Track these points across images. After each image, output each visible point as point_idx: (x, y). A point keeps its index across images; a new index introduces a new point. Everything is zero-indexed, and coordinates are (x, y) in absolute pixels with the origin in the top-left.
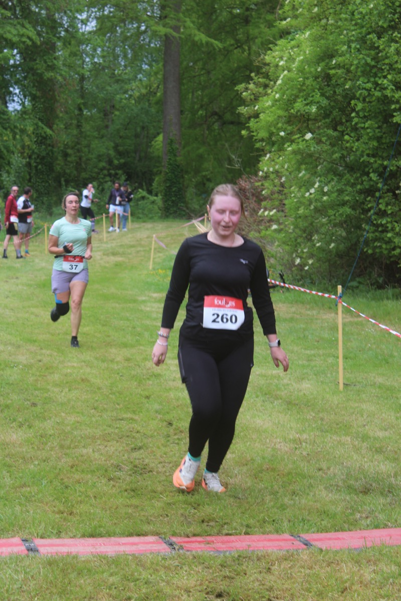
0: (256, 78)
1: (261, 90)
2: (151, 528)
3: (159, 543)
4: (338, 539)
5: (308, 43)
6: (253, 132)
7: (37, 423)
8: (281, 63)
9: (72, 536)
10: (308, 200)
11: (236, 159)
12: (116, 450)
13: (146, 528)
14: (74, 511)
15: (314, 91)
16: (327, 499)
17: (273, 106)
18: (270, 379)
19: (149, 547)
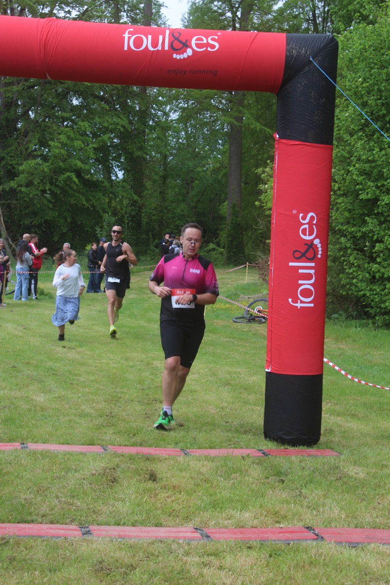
0: (271, 164)
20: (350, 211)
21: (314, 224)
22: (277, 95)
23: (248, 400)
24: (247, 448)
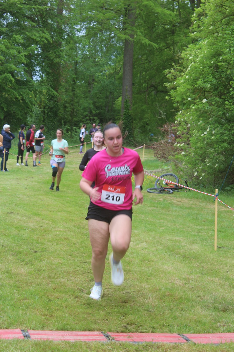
0: (175, 66)
1: (178, 73)
2: (96, 326)
3: (101, 336)
4: (206, 337)
5: (207, 47)
6: (172, 97)
7: (37, 263)
8: (190, 58)
9: (51, 329)
10: (203, 138)
11: (162, 113)
12: (81, 280)
13: (94, 326)
14: (53, 315)
15: (209, 75)
16: (202, 314)
17: (184, 83)
18: (174, 243)
19: (94, 337)
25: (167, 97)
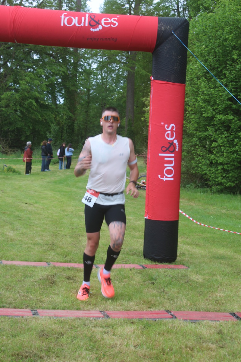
2: (45, 260)
3: (44, 264)
6: (146, 118)
11: (145, 130)
19: (41, 264)
20: (198, 123)
21: (174, 131)
22: (152, 53)
23: (135, 235)
24: (133, 264)
25: (142, 118)
